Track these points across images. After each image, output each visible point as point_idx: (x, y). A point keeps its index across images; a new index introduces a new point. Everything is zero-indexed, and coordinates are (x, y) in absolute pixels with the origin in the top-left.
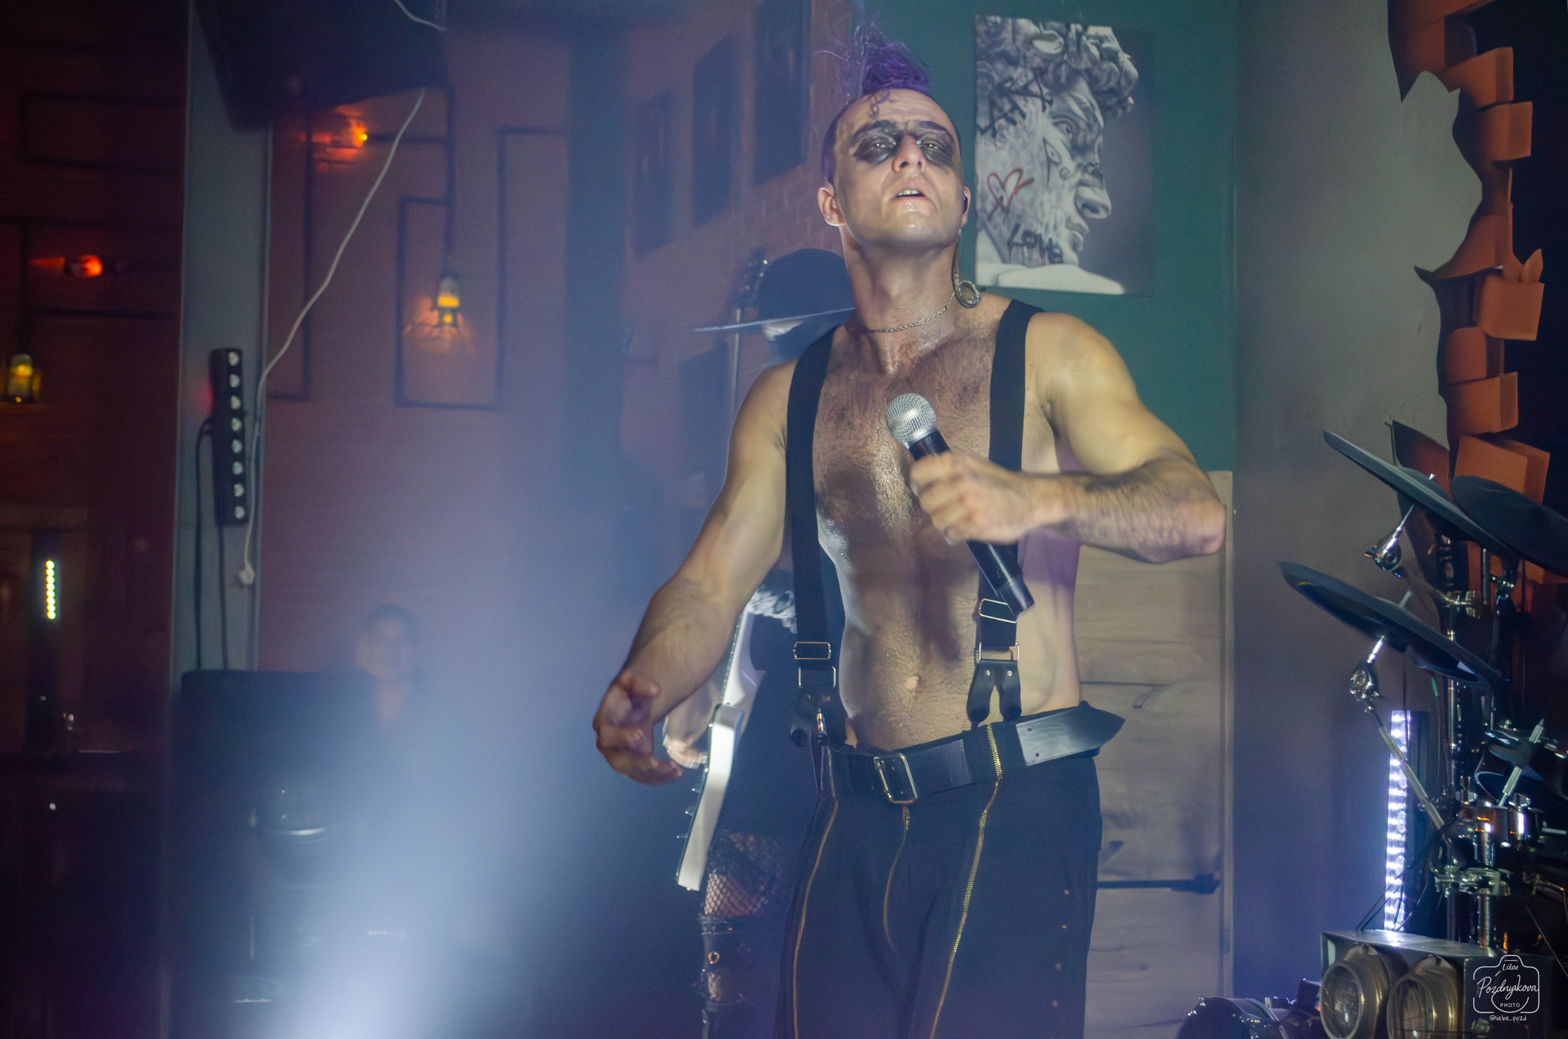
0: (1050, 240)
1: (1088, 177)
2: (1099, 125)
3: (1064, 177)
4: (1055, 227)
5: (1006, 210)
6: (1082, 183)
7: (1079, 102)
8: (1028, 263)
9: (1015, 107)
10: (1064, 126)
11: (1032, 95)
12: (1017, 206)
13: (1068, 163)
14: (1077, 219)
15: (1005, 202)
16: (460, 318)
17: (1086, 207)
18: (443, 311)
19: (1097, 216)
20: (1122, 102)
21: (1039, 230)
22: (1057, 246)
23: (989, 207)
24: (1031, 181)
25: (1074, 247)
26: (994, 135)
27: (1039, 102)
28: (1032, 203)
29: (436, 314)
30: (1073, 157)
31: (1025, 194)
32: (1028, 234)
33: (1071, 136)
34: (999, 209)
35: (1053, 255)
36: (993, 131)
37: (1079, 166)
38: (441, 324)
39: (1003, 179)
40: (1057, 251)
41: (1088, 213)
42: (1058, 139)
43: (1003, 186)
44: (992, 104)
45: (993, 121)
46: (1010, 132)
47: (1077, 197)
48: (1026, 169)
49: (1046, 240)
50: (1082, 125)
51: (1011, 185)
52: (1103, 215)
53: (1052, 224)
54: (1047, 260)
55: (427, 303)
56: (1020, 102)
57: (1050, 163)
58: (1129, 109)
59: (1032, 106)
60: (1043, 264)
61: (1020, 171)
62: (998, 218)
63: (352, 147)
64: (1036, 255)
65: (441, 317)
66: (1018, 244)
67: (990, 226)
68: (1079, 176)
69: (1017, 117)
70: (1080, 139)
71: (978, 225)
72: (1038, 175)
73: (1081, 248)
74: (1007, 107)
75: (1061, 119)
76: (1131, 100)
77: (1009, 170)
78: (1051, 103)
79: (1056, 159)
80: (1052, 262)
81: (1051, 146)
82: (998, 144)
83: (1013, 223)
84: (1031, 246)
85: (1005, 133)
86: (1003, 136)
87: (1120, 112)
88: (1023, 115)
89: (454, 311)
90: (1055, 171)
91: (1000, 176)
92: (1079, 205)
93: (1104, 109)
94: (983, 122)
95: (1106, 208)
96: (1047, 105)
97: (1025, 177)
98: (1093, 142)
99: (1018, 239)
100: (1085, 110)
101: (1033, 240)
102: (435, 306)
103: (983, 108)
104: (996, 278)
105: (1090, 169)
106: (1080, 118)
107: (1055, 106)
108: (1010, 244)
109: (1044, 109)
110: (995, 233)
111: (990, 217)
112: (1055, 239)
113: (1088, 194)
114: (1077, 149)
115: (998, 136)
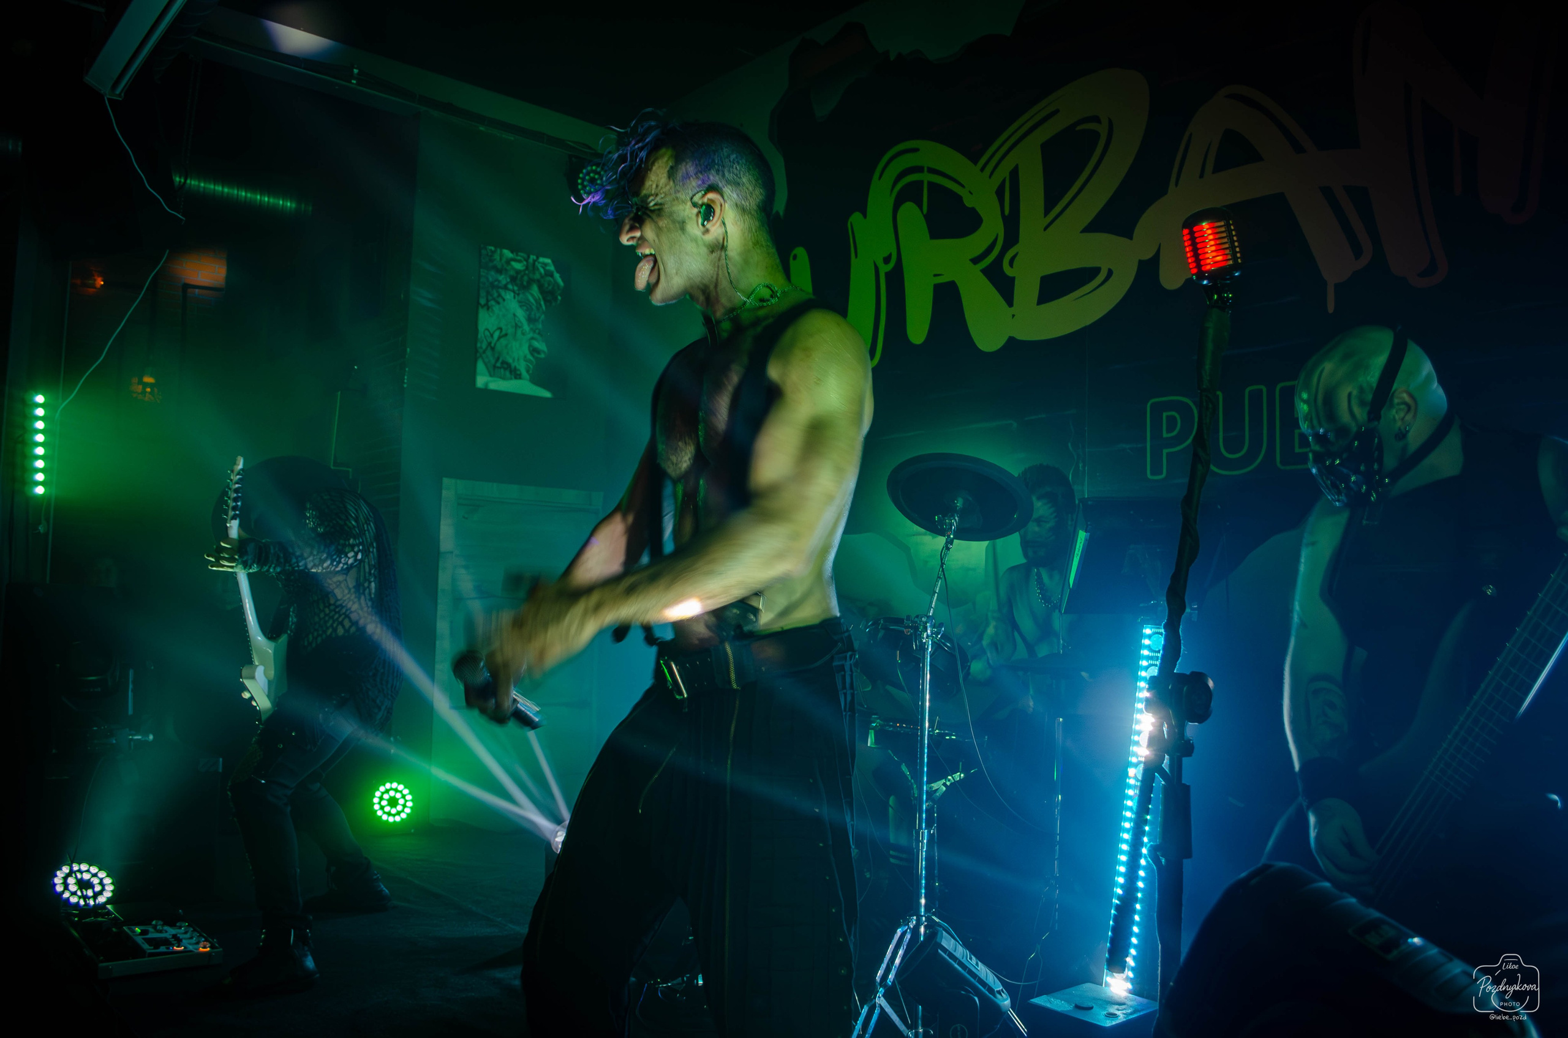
0: (515, 367)
1: (536, 336)
2: (543, 309)
3: (523, 334)
4: (518, 359)
5: (493, 349)
6: (533, 338)
7: (532, 295)
8: (504, 378)
9: (499, 295)
10: (525, 308)
11: (509, 290)
12: (498, 347)
13: (526, 327)
14: (530, 357)
15: (493, 345)
16: (156, 390)
17: (534, 351)
18: (146, 385)
19: (539, 356)
20: (556, 299)
21: (510, 361)
22: (519, 370)
23: (484, 346)
24: (506, 335)
25: (528, 371)
26: (488, 309)
27: (512, 294)
28: (506, 346)
29: (140, 387)
30: (529, 325)
31: (503, 341)
32: (503, 362)
33: (528, 313)
34: (489, 348)
35: (517, 376)
36: (488, 307)
37: (531, 329)
38: (144, 392)
39: (492, 332)
40: (518, 372)
41: (536, 355)
42: (521, 314)
43: (492, 335)
44: (488, 293)
45: (488, 301)
46: (496, 308)
47: (530, 346)
48: (504, 328)
49: (513, 366)
50: (534, 307)
51: (496, 335)
52: (542, 356)
53: (516, 359)
54: (513, 377)
55: (135, 380)
56: (502, 292)
57: (517, 326)
58: (559, 302)
59: (508, 296)
60: (511, 379)
61: (501, 329)
62: (489, 353)
63: (95, 288)
64: (508, 373)
65: (144, 389)
66: (498, 367)
67: (484, 356)
68: (531, 335)
69: (500, 300)
70: (533, 316)
71: (478, 355)
72: (511, 331)
73: (531, 372)
74: (495, 295)
75: (523, 304)
76: (559, 298)
77: (495, 328)
78: (518, 294)
79: (519, 324)
80: (516, 378)
81: (517, 317)
82: (491, 314)
83: (496, 356)
84: (505, 369)
85: (494, 308)
86: (493, 310)
87: (554, 304)
88: (504, 300)
89: (151, 385)
90: (519, 332)
91: (490, 329)
92: (531, 349)
93: (545, 301)
94: (483, 301)
95: (544, 352)
96: (516, 296)
97: (504, 333)
98: (539, 318)
99: (498, 364)
100: (536, 300)
101: (506, 366)
102: (140, 382)
103: (483, 293)
104: (486, 384)
105: (537, 331)
106: (533, 305)
107: (521, 296)
108: (495, 367)
109: (514, 297)
110: (486, 360)
111: (484, 352)
112: (518, 367)
113: (536, 344)
114: (531, 320)
115: (490, 310)
